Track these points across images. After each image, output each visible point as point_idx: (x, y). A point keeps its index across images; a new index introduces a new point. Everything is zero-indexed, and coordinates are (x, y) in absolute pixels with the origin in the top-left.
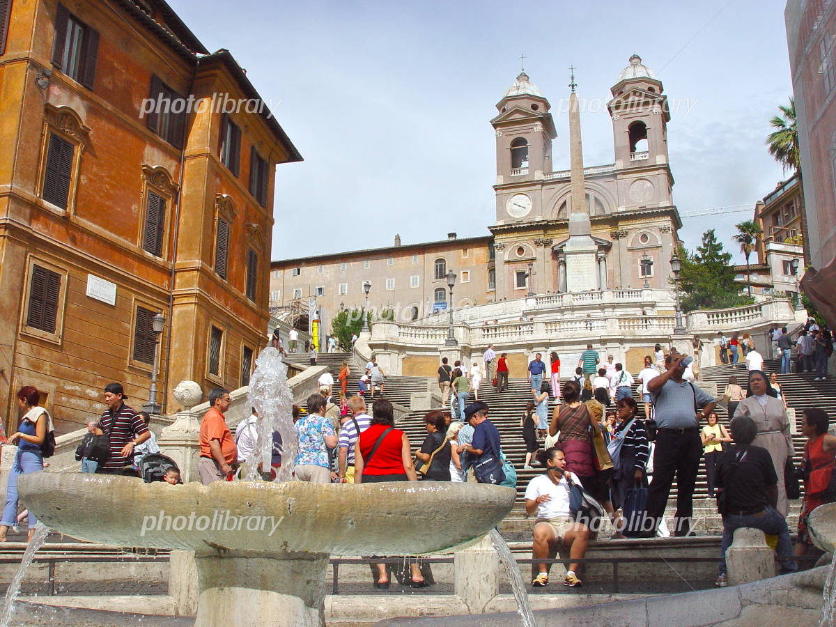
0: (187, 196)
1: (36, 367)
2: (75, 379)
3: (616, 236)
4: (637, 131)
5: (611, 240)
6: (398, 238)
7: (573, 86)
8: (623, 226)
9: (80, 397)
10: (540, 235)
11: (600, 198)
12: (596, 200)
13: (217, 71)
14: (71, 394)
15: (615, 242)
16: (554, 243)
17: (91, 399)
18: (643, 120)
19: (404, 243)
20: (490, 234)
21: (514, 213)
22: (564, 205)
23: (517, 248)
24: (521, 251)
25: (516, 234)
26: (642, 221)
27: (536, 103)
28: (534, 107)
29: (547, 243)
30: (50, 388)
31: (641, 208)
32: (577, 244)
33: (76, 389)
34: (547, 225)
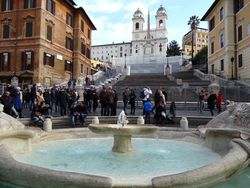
0: (75, 38)
1: (48, 73)
2: (56, 75)
3: (155, 43)
4: (161, 22)
5: (154, 44)
6: (113, 43)
7: (149, 12)
8: (157, 41)
9: (57, 78)
10: (141, 43)
11: (153, 36)
12: (152, 36)
13: (80, 11)
14: (55, 78)
15: (155, 45)
16: (143, 44)
17: (59, 78)
18: (162, 19)
19: (114, 43)
20: (131, 42)
21: (136, 38)
22: (146, 37)
23: (136, 45)
24: (137, 46)
25: (136, 42)
26: (160, 40)
27: (141, 15)
28: (141, 16)
29: (142, 44)
30: (51, 77)
31: (161, 38)
32: (148, 45)
33: (56, 77)
34: (142, 41)
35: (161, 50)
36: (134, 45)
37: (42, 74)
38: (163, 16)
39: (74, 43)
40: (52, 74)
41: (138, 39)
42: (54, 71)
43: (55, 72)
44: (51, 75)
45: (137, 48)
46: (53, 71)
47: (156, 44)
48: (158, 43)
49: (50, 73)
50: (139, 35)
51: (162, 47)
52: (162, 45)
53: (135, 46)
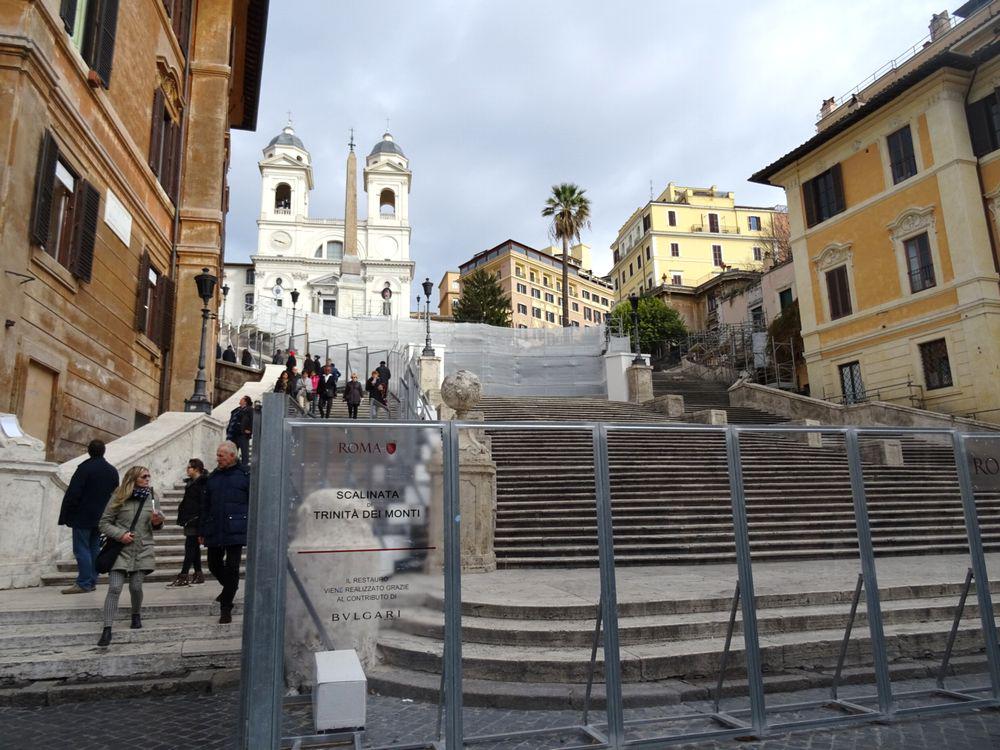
0: (196, 122)
1: (47, 324)
2: (88, 351)
3: (364, 280)
4: (387, 197)
7: (352, 145)
8: (370, 271)
9: (91, 383)
10: (299, 269)
14: (81, 376)
16: (310, 278)
17: (100, 386)
18: (393, 188)
20: (251, 262)
21: (275, 247)
22: (321, 247)
23: (275, 279)
24: (279, 281)
25: (275, 265)
26: (386, 270)
27: (301, 155)
28: (299, 158)
29: (303, 277)
30: (59, 363)
31: (387, 260)
32: (349, 281)
33: (88, 368)
34: (303, 262)
35: (387, 309)
36: (267, 274)
37: (9, 324)
38: (396, 174)
39: (190, 154)
40: (72, 342)
41: (288, 253)
42: (84, 318)
43: (90, 329)
44: (61, 352)
45: (278, 292)
46: (74, 319)
47: (368, 283)
48: (376, 278)
49: (61, 328)
50: (292, 234)
51: (394, 299)
52: (393, 288)
53: (272, 283)
